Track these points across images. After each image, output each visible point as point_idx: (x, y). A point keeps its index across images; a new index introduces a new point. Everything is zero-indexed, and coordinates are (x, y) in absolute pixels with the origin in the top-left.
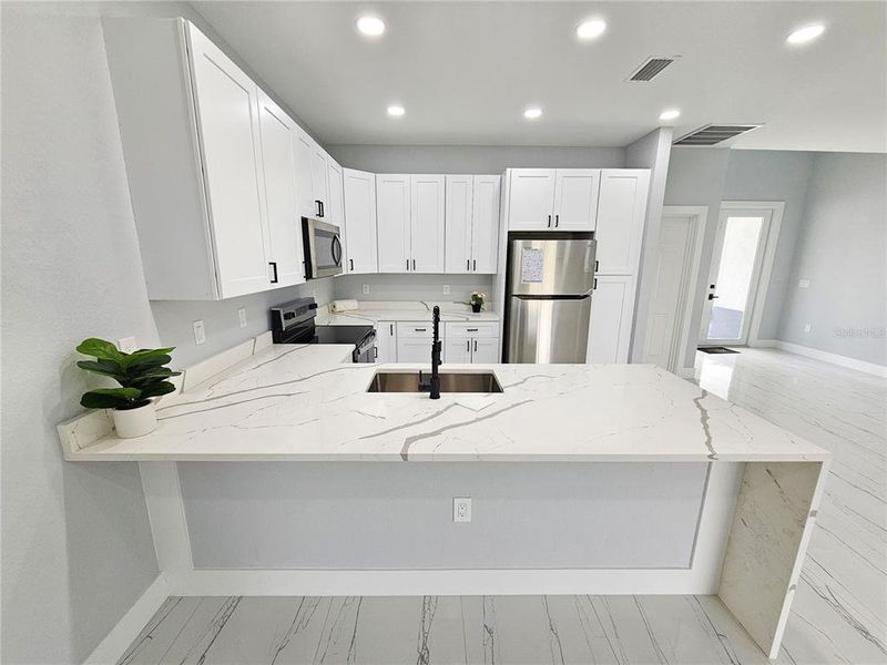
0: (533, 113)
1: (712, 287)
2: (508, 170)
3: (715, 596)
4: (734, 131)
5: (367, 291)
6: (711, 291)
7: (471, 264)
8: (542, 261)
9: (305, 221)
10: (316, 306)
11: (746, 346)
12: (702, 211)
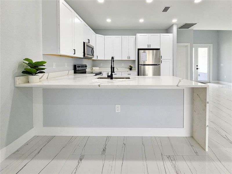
0: (142, 21)
1: (197, 66)
2: (137, 34)
3: (192, 137)
4: (192, 25)
5: (102, 65)
6: (197, 67)
7: (129, 57)
8: (146, 55)
9: (84, 43)
10: (87, 66)
11: (210, 82)
12: (189, 44)
